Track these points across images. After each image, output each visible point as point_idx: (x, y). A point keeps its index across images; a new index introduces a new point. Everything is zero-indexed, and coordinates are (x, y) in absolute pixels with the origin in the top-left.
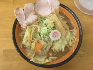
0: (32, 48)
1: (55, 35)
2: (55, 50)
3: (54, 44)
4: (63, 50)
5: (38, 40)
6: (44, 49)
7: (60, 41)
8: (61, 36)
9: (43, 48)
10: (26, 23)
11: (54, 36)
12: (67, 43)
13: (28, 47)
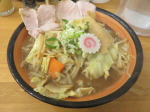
0: (42, 70)
1: (89, 42)
2: (89, 75)
3: (87, 63)
4: (107, 74)
5: (57, 54)
6: (66, 72)
7: (100, 57)
8: (101, 46)
9: (64, 69)
10: (39, 31)
11: (88, 44)
12: (112, 62)
13: (36, 66)
